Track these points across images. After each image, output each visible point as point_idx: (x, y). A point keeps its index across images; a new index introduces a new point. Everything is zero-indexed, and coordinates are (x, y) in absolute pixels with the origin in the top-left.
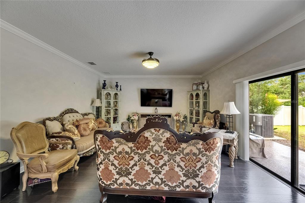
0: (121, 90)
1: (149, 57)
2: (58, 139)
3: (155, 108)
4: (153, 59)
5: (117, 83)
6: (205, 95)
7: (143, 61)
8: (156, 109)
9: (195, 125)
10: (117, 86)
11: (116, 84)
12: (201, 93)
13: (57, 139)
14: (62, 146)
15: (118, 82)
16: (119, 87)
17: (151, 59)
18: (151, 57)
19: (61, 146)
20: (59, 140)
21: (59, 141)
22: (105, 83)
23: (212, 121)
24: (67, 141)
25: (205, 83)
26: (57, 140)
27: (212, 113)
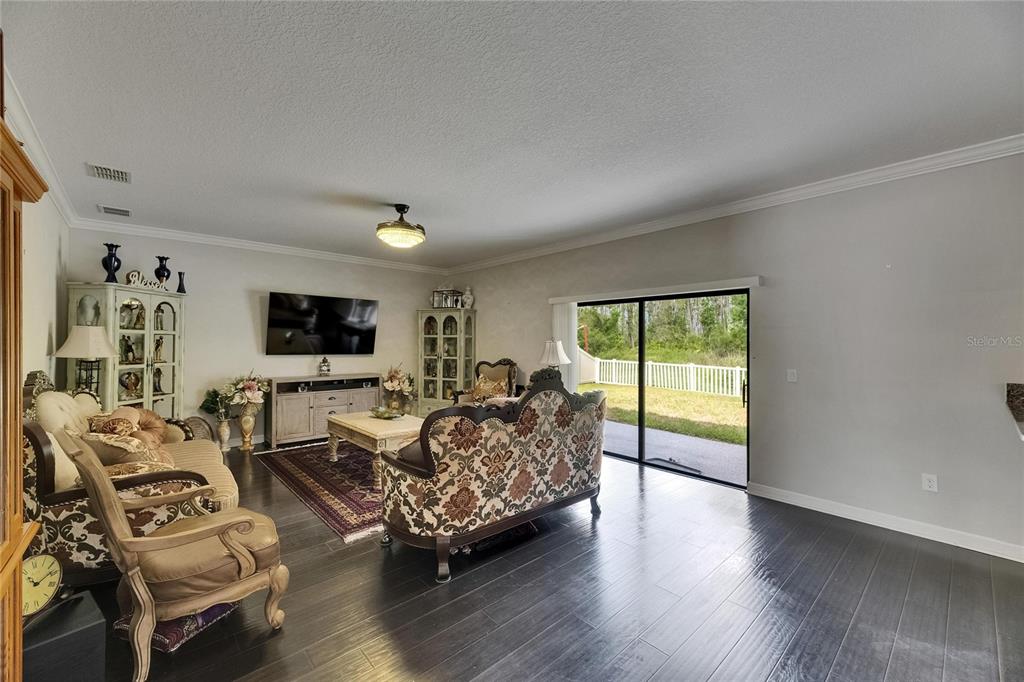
0: (181, 289)
1: (396, 216)
2: (150, 487)
3: (320, 358)
4: (408, 226)
5: (162, 259)
6: (469, 322)
7: (381, 226)
8: (325, 361)
9: (460, 397)
10: (162, 272)
11: (158, 265)
12: (460, 317)
13: (142, 490)
14: (168, 509)
15: (166, 259)
16: (174, 277)
17: (401, 223)
18: (401, 219)
19: (162, 514)
20: (153, 491)
21: (154, 495)
22: (111, 255)
23: (503, 384)
24: (186, 490)
25: (468, 293)
26: (145, 494)
27: (494, 365)
